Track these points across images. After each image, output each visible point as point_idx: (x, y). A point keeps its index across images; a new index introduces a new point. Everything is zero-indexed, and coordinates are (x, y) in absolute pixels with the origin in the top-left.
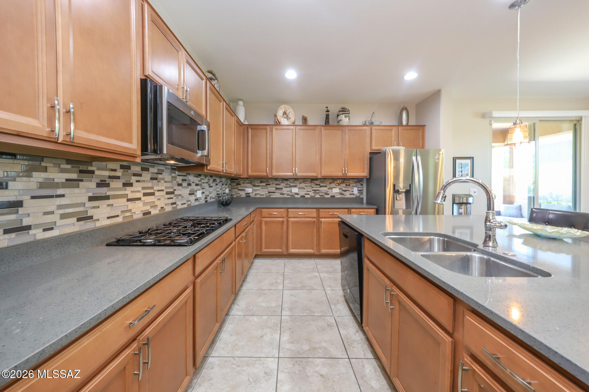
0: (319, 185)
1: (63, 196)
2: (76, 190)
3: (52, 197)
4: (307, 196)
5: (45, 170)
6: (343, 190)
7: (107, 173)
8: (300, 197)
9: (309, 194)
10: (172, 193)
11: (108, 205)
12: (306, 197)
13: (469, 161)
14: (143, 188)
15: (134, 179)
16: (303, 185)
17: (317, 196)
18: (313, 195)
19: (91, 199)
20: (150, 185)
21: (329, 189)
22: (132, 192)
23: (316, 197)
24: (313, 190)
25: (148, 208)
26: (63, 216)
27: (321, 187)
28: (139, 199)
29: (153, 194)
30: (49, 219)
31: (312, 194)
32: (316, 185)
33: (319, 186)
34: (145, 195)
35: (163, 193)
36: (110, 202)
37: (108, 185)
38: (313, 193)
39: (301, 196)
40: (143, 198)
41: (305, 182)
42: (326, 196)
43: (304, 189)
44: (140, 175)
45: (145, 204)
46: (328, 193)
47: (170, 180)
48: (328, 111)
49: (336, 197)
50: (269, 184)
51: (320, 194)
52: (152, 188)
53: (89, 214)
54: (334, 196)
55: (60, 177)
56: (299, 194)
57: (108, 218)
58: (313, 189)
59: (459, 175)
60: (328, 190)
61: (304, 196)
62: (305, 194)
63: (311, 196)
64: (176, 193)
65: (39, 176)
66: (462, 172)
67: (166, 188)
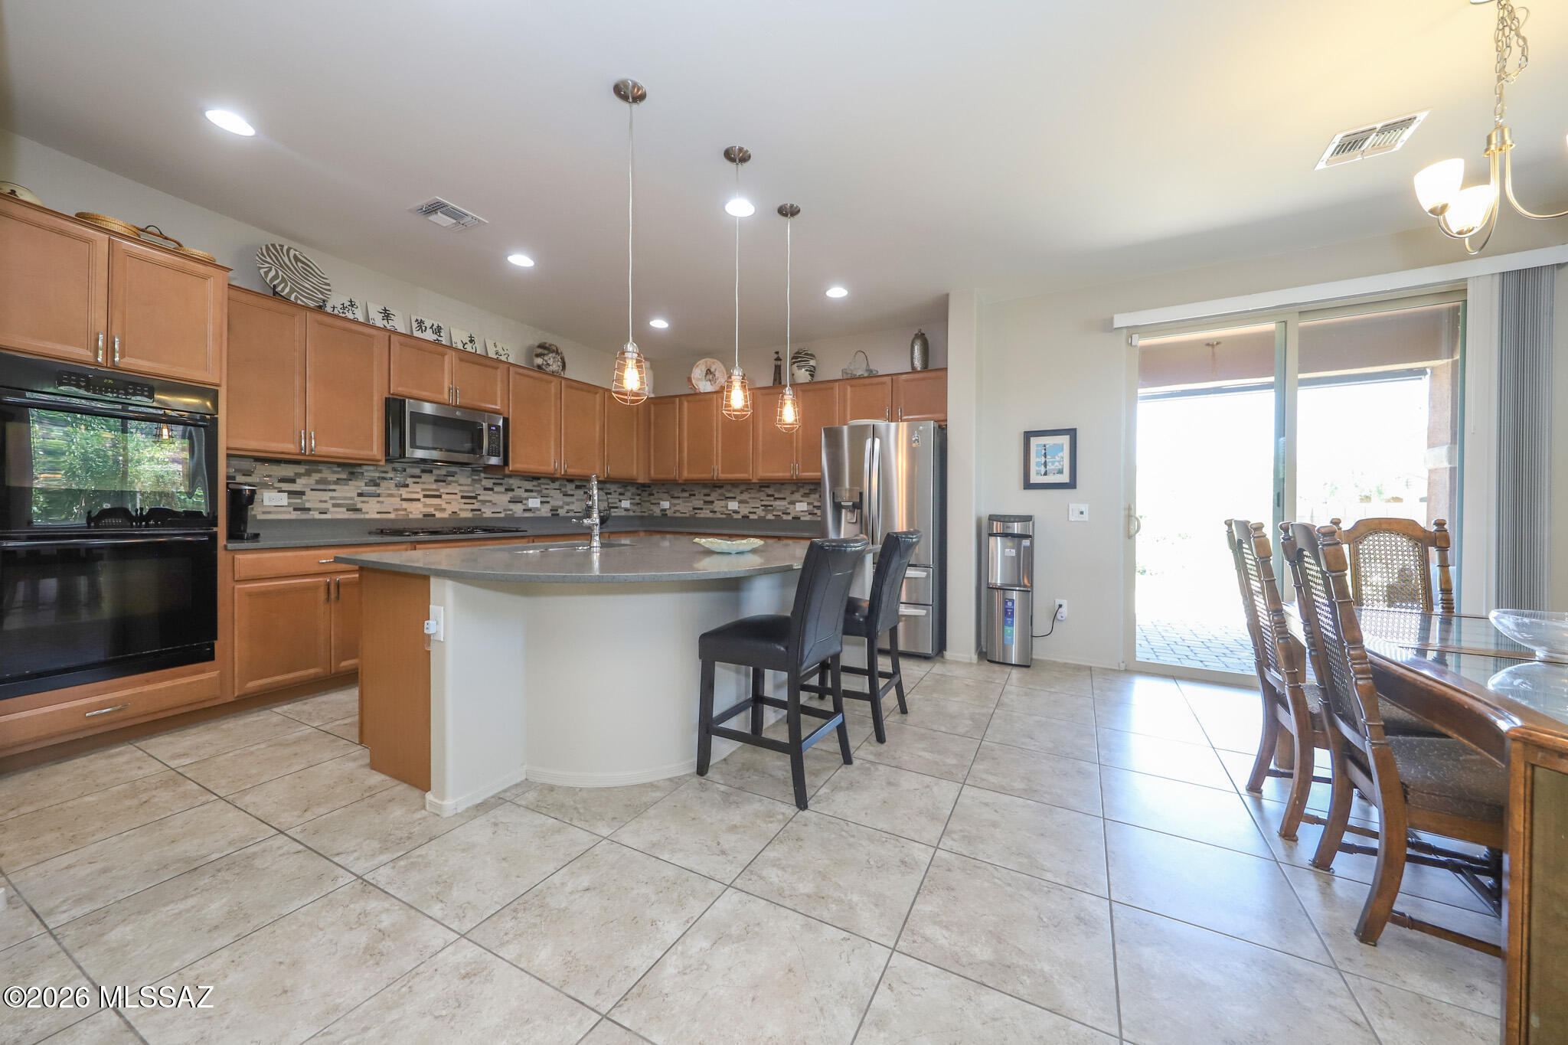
0: (773, 496)
1: (334, 490)
2: (346, 487)
3: (325, 490)
4: (752, 517)
5: (320, 471)
6: (814, 507)
7: (377, 475)
8: (740, 517)
9: (755, 513)
10: (475, 498)
11: (378, 502)
12: (750, 518)
14: (423, 490)
15: (410, 481)
16: (745, 496)
17: (770, 517)
18: (763, 514)
19: (360, 495)
20: (434, 487)
21: (789, 503)
22: (407, 492)
23: (767, 518)
24: (762, 506)
25: (431, 510)
26: (334, 505)
27: (776, 499)
28: (419, 500)
29: (439, 497)
30: (323, 506)
31: (760, 512)
32: (768, 496)
33: (772, 498)
34: (425, 496)
35: (458, 497)
36: (380, 499)
37: (377, 485)
38: (763, 510)
39: (743, 517)
40: (422, 500)
41: (750, 491)
42: (785, 517)
43: (747, 503)
44: (420, 477)
45: (426, 505)
46: (788, 511)
47: (469, 483)
48: (778, 358)
49: (802, 519)
50: (694, 495)
51: (775, 513)
52: (437, 490)
53: (358, 506)
54: (799, 518)
55: (333, 477)
56: (739, 512)
57: (378, 513)
58: (763, 503)
59: (1038, 473)
60: (788, 506)
61: (748, 517)
62: (750, 513)
63: (759, 517)
64: (479, 498)
65: (316, 476)
66: (1045, 464)
67: (461, 491)
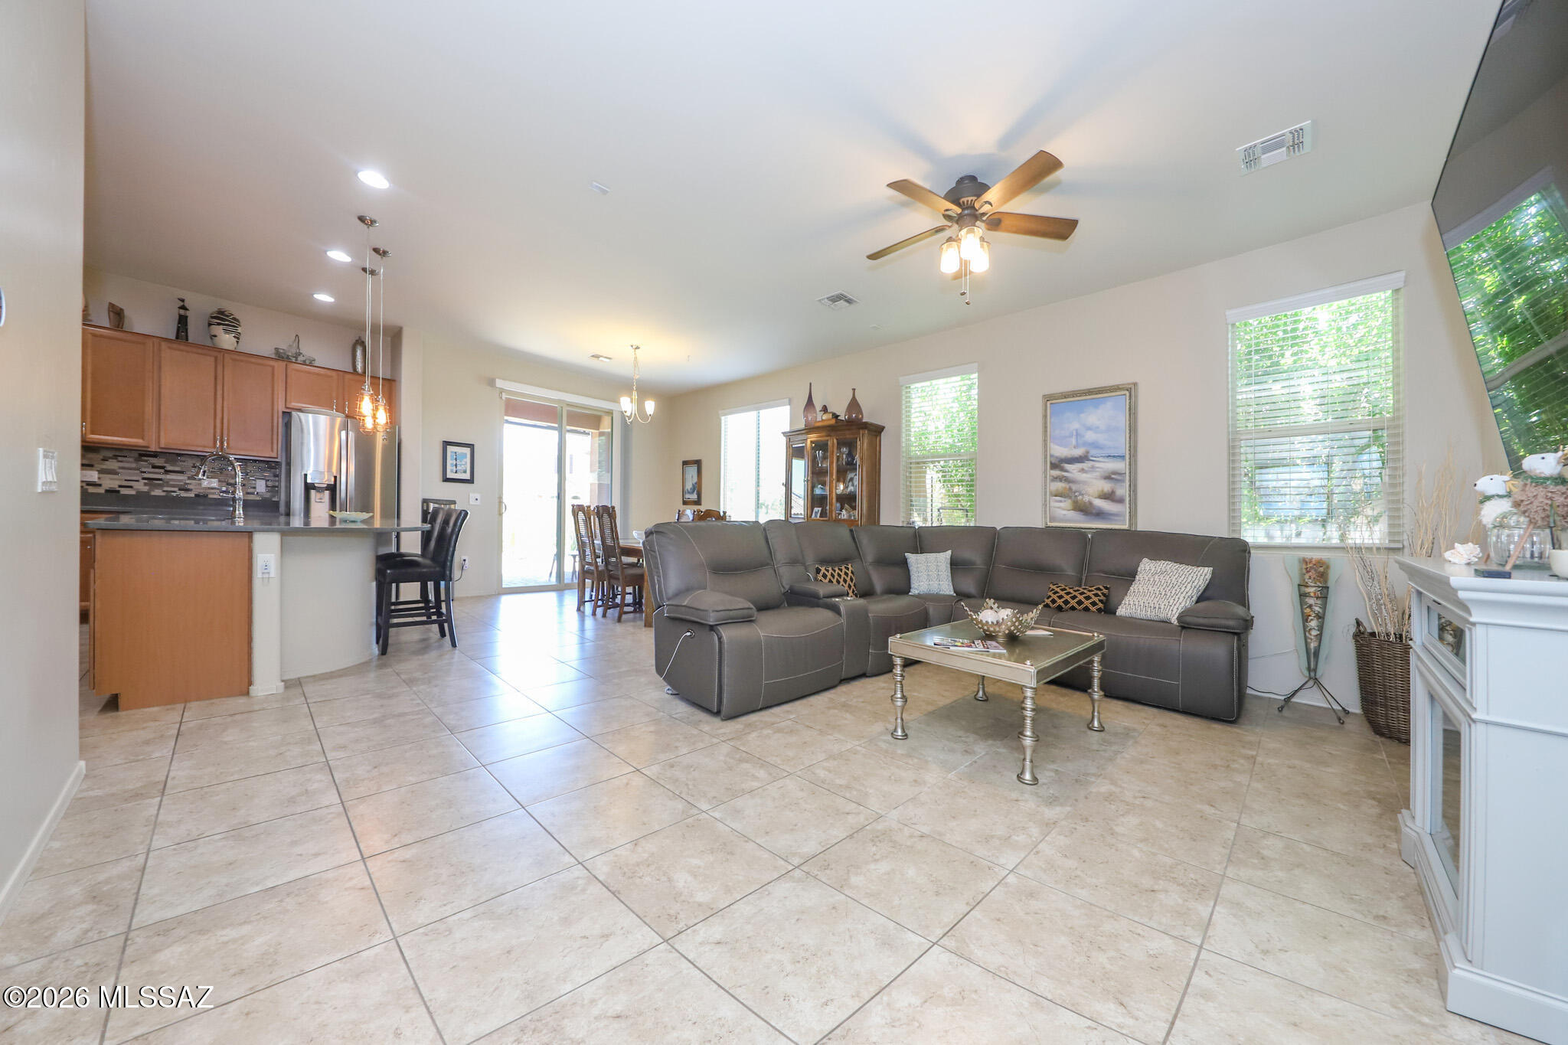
0: (162, 467)
4: (124, 491)
6: (228, 484)
8: (103, 491)
9: (131, 487)
12: (122, 493)
13: (467, 451)
16: (112, 465)
17: (158, 492)
18: (146, 489)
21: (189, 478)
23: (153, 493)
24: (144, 479)
27: (167, 472)
31: (141, 486)
32: (154, 467)
33: (162, 471)
38: (145, 484)
39: (107, 491)
41: (120, 459)
42: (183, 494)
43: (117, 473)
46: (190, 487)
48: (183, 308)
49: (210, 496)
51: (165, 489)
54: (205, 496)
56: (100, 485)
58: (146, 476)
59: (452, 471)
60: (188, 482)
61: (118, 492)
62: (120, 486)
63: (137, 492)
66: (456, 465)
